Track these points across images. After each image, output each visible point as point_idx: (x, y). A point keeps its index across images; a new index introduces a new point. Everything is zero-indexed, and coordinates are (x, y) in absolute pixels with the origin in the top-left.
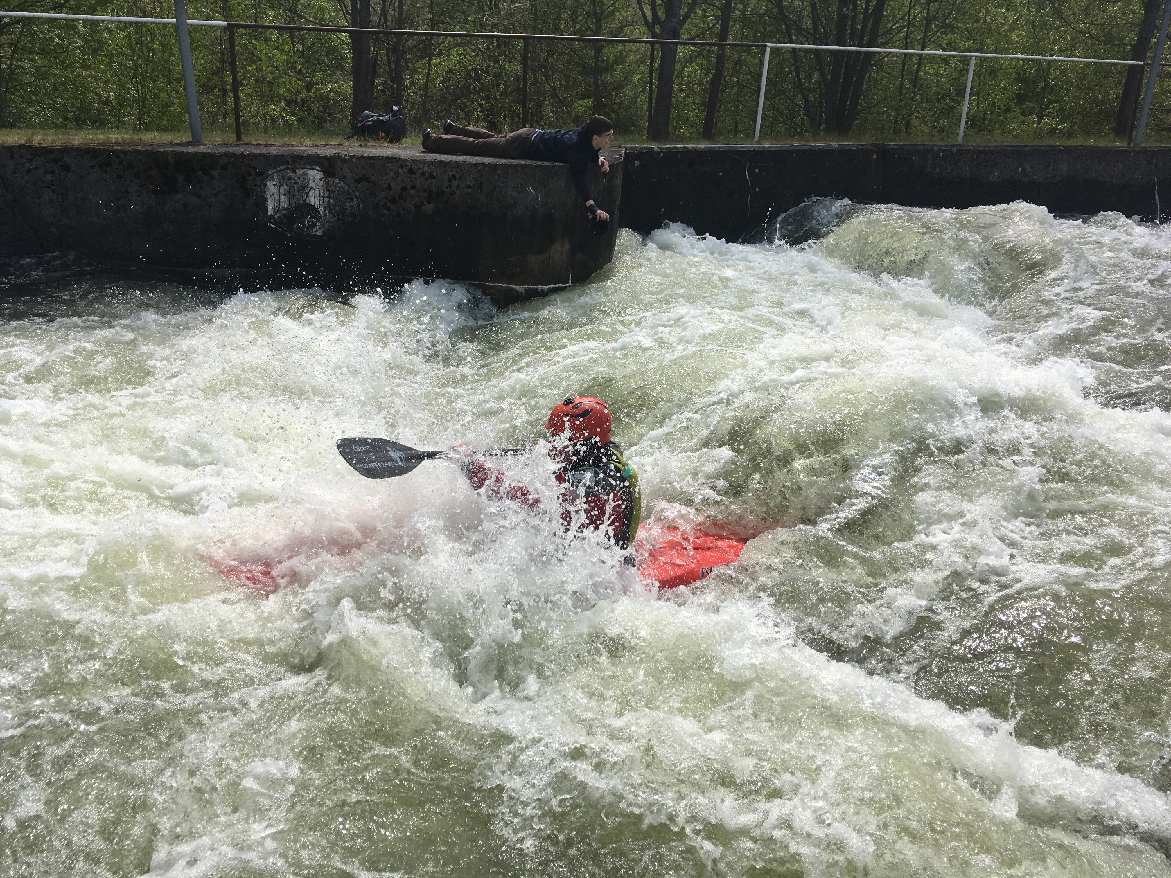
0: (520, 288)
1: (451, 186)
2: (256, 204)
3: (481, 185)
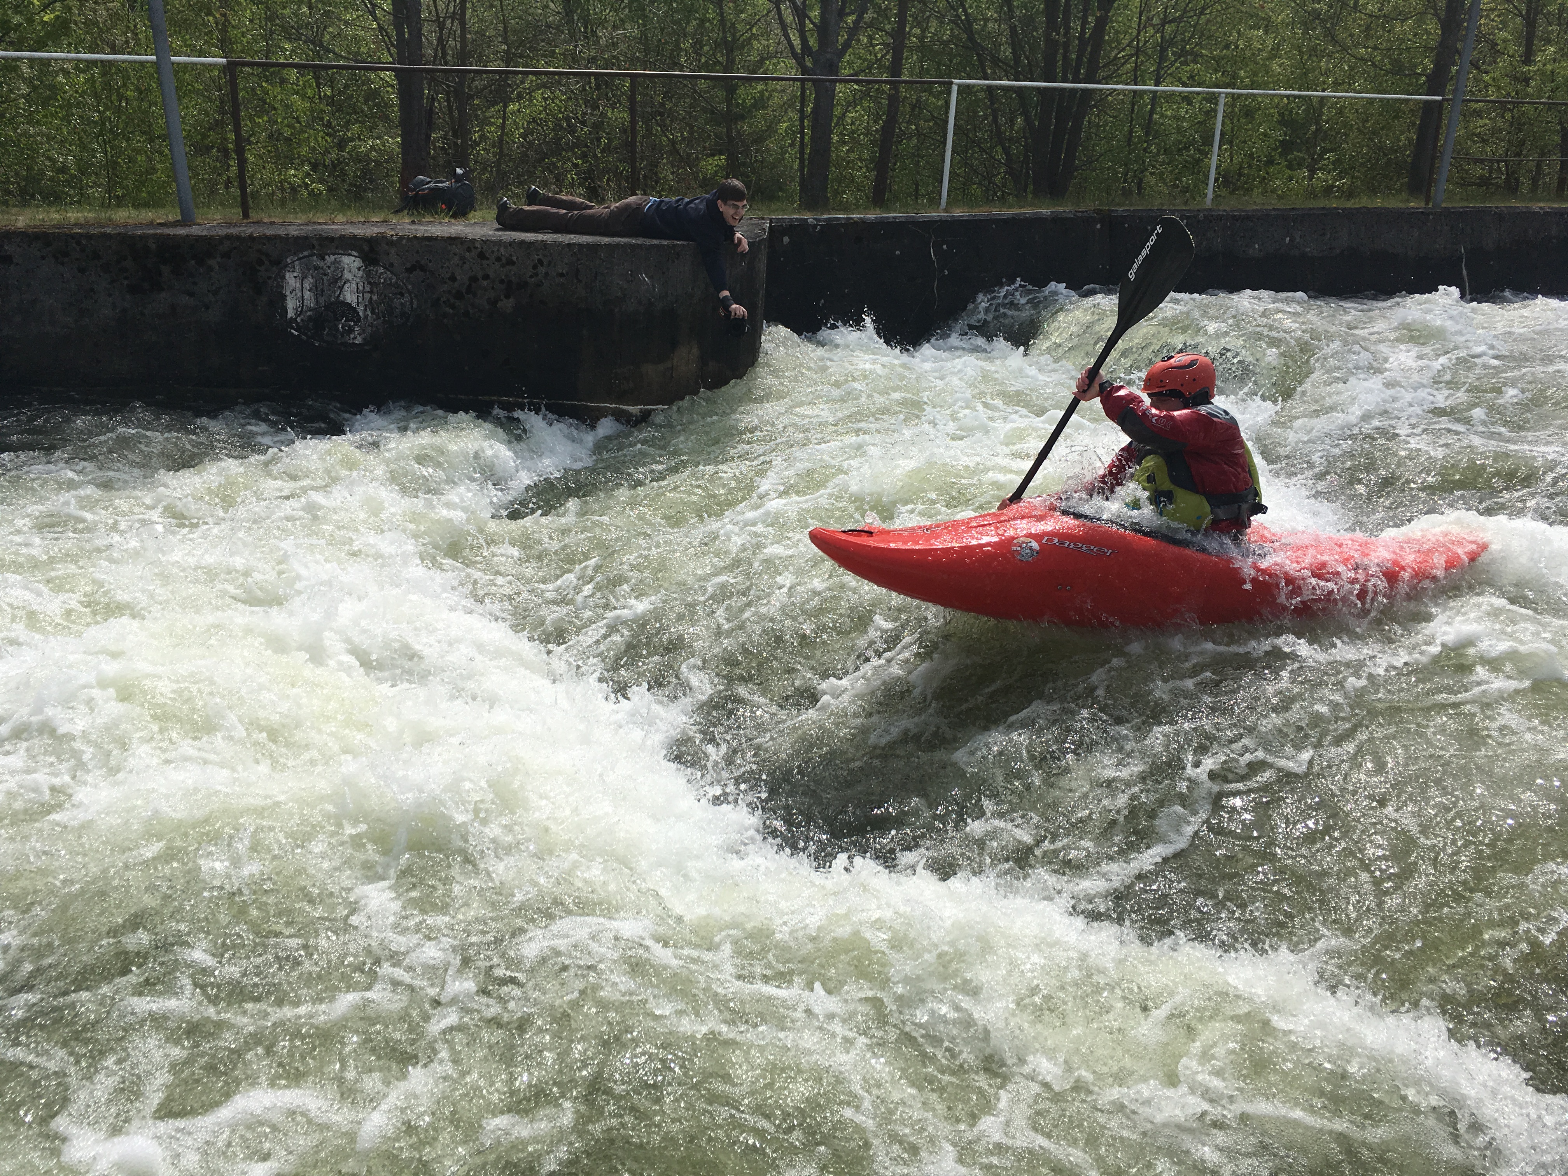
0: (634, 409)
1: (537, 275)
2: (271, 304)
3: (577, 273)
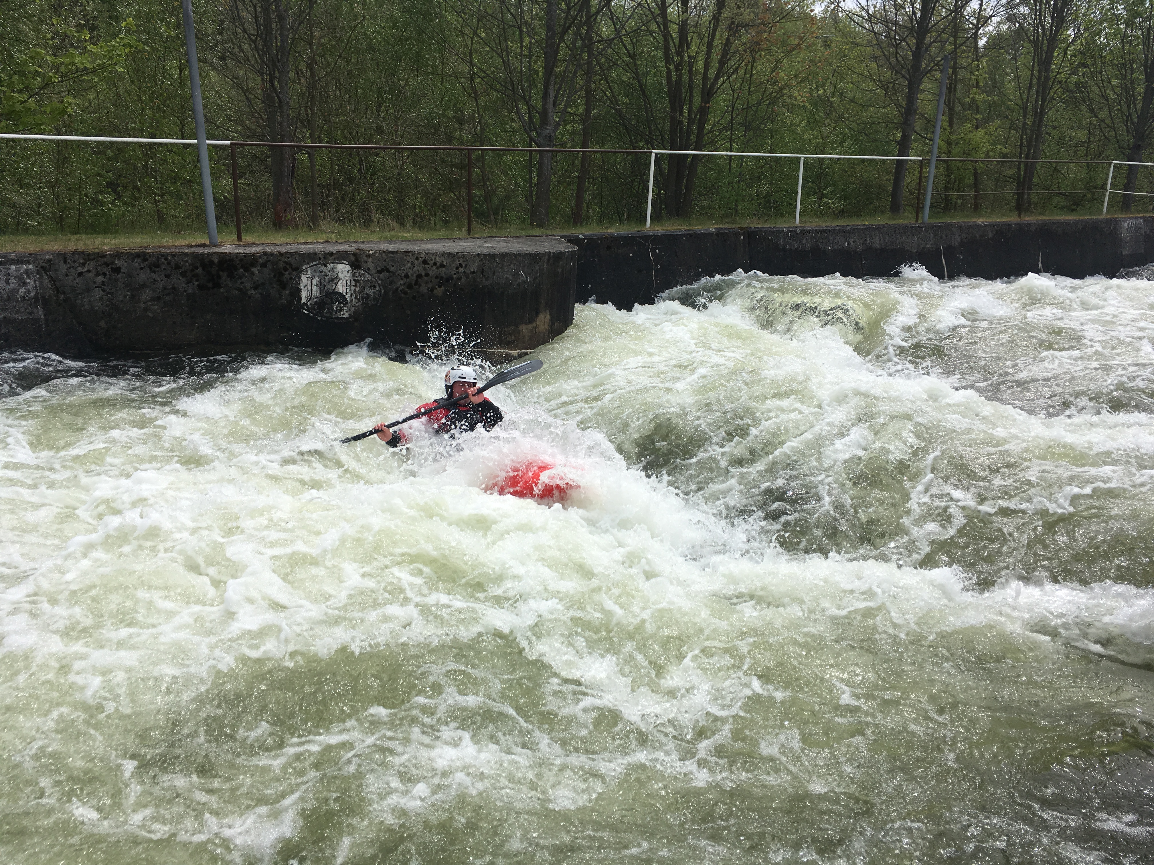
2: (291, 294)
3: (483, 271)
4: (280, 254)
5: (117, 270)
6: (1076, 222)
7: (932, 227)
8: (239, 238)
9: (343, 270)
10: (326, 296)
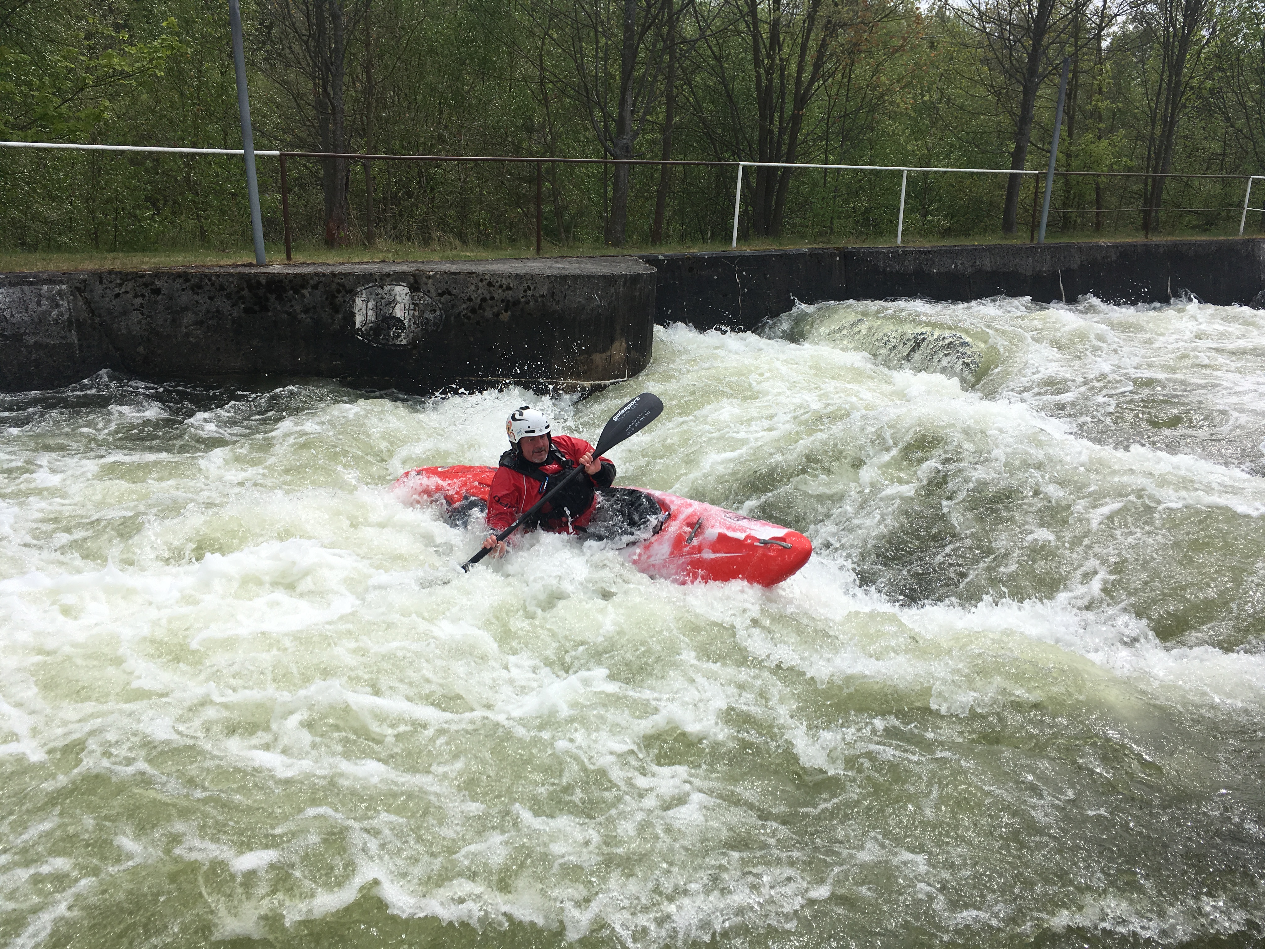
0: (588, 384)
1: (526, 296)
2: (344, 318)
3: (553, 294)
4: (333, 275)
5: (157, 291)
6: (1211, 243)
7: (1049, 247)
8: (289, 258)
9: (401, 292)
10: (383, 321)
